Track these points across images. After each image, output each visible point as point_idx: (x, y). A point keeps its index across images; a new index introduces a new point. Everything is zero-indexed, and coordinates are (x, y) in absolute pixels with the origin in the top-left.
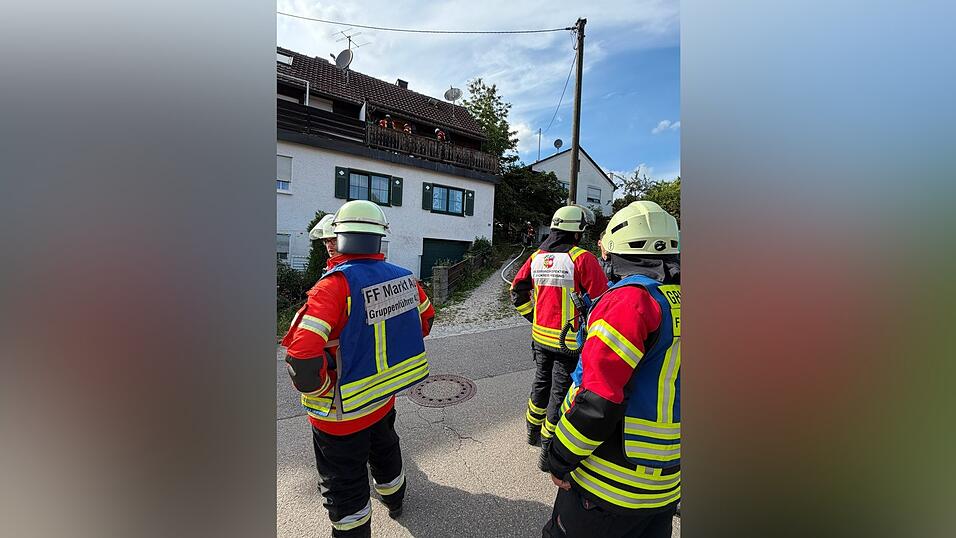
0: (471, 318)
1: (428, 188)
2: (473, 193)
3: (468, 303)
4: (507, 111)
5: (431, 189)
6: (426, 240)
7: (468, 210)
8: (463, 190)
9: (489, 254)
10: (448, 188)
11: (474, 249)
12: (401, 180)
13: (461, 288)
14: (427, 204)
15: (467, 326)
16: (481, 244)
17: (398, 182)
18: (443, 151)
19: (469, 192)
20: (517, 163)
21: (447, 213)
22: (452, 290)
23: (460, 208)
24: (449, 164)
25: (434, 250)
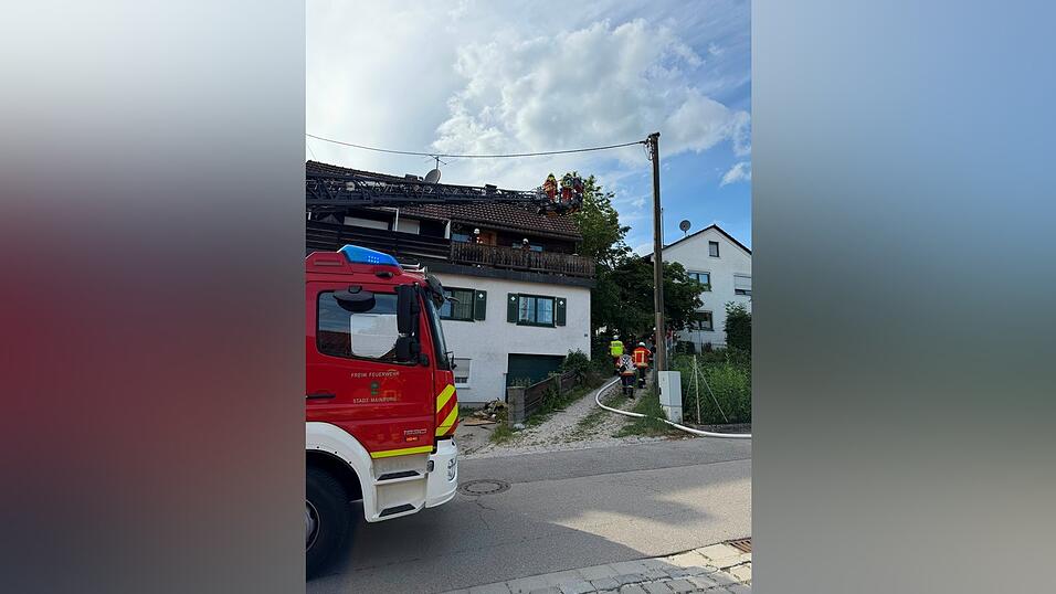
0: (539, 441)
1: (513, 299)
2: (564, 300)
3: (545, 426)
4: (609, 201)
5: (518, 300)
6: (511, 356)
7: (560, 318)
8: (553, 298)
9: (585, 370)
10: (536, 297)
11: (568, 364)
12: (484, 293)
13: (541, 411)
14: (513, 316)
15: (532, 448)
16: (576, 358)
17: (481, 296)
18: (529, 259)
19: (560, 299)
20: (629, 255)
21: (536, 324)
22: (530, 412)
23: (550, 317)
24: (536, 272)
25: (522, 366)
